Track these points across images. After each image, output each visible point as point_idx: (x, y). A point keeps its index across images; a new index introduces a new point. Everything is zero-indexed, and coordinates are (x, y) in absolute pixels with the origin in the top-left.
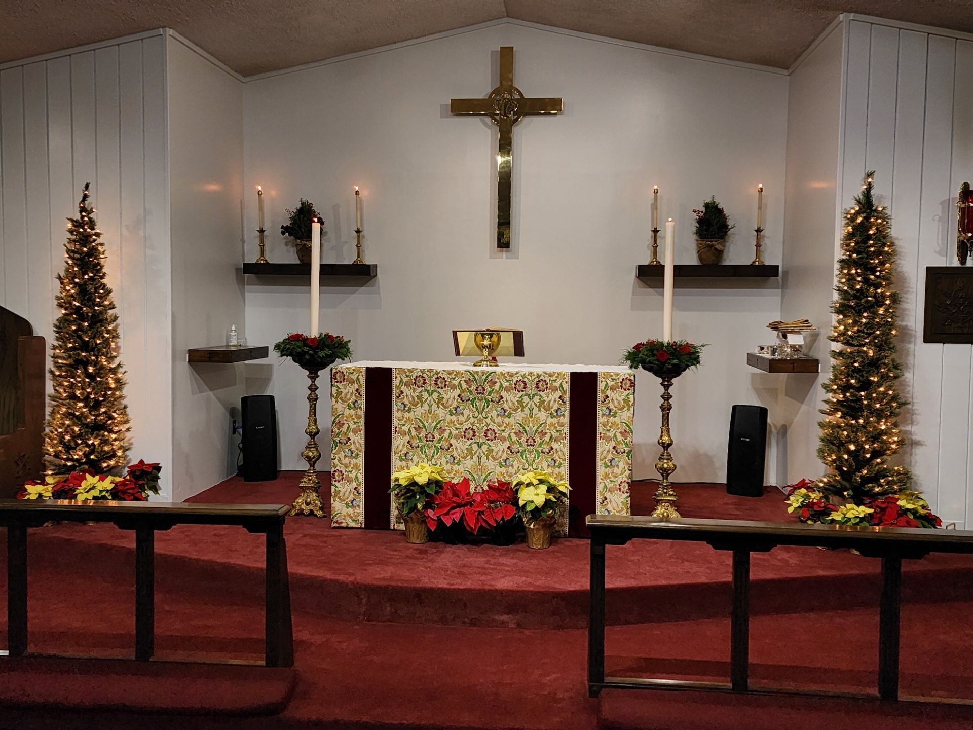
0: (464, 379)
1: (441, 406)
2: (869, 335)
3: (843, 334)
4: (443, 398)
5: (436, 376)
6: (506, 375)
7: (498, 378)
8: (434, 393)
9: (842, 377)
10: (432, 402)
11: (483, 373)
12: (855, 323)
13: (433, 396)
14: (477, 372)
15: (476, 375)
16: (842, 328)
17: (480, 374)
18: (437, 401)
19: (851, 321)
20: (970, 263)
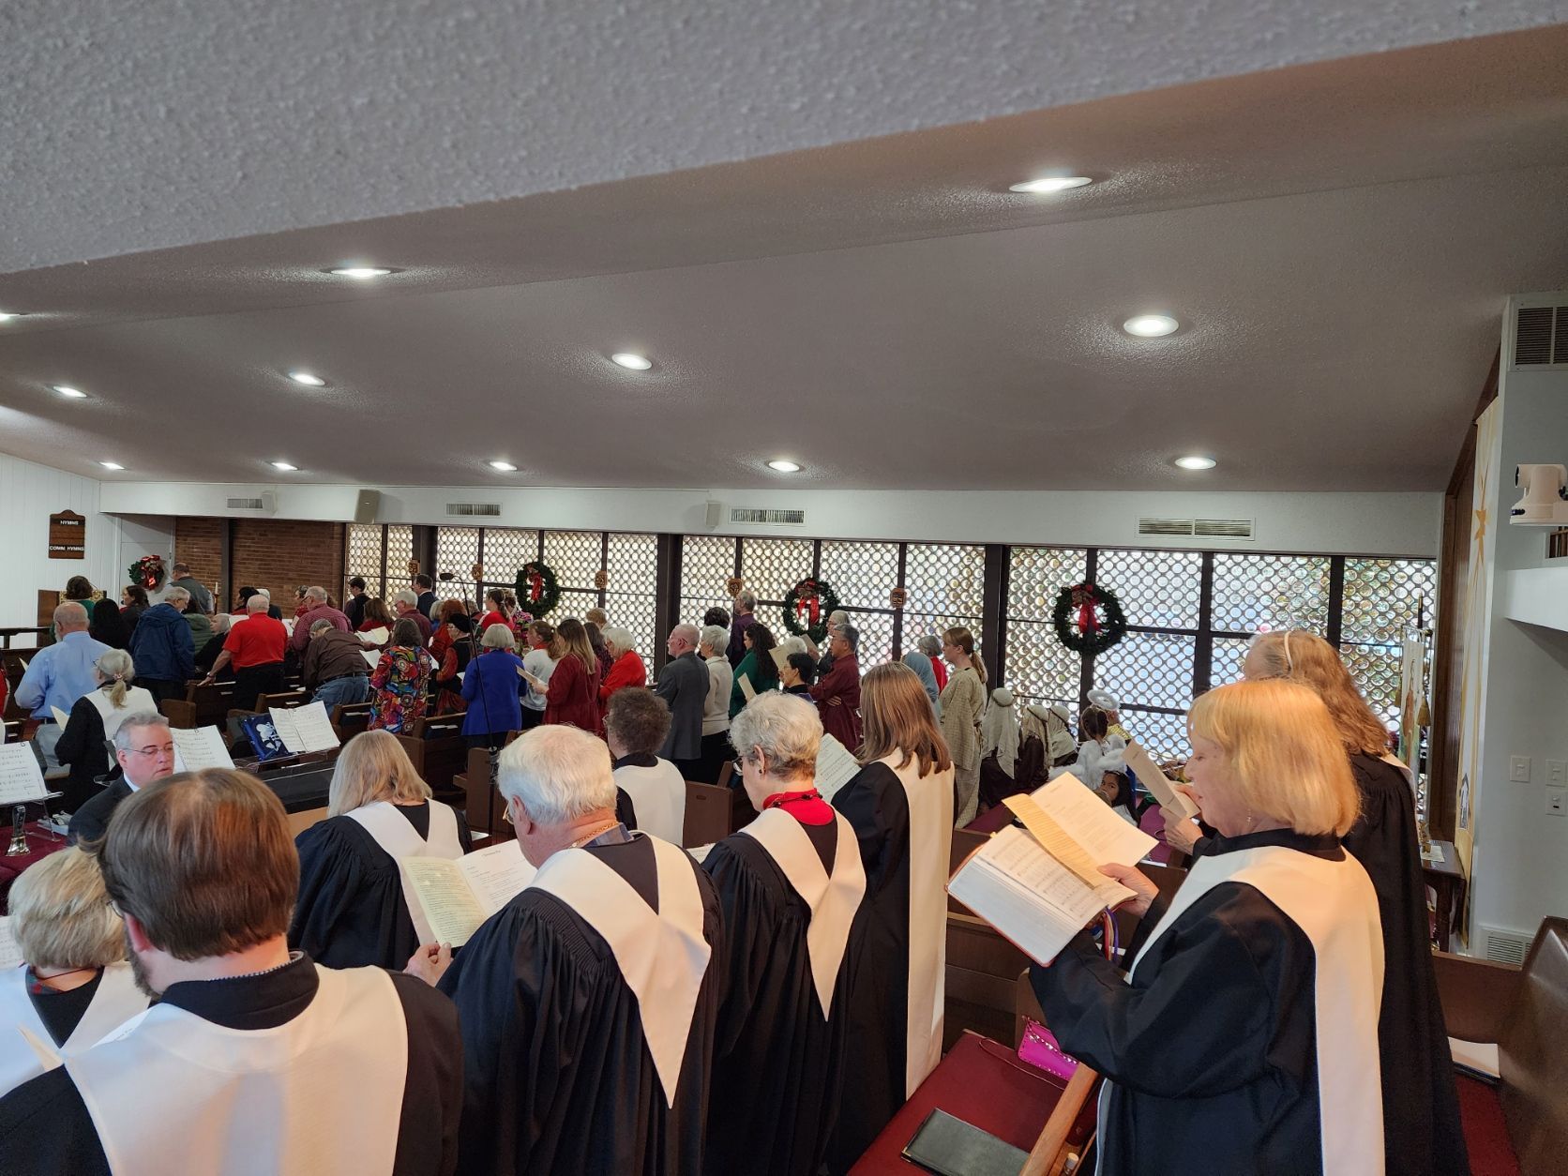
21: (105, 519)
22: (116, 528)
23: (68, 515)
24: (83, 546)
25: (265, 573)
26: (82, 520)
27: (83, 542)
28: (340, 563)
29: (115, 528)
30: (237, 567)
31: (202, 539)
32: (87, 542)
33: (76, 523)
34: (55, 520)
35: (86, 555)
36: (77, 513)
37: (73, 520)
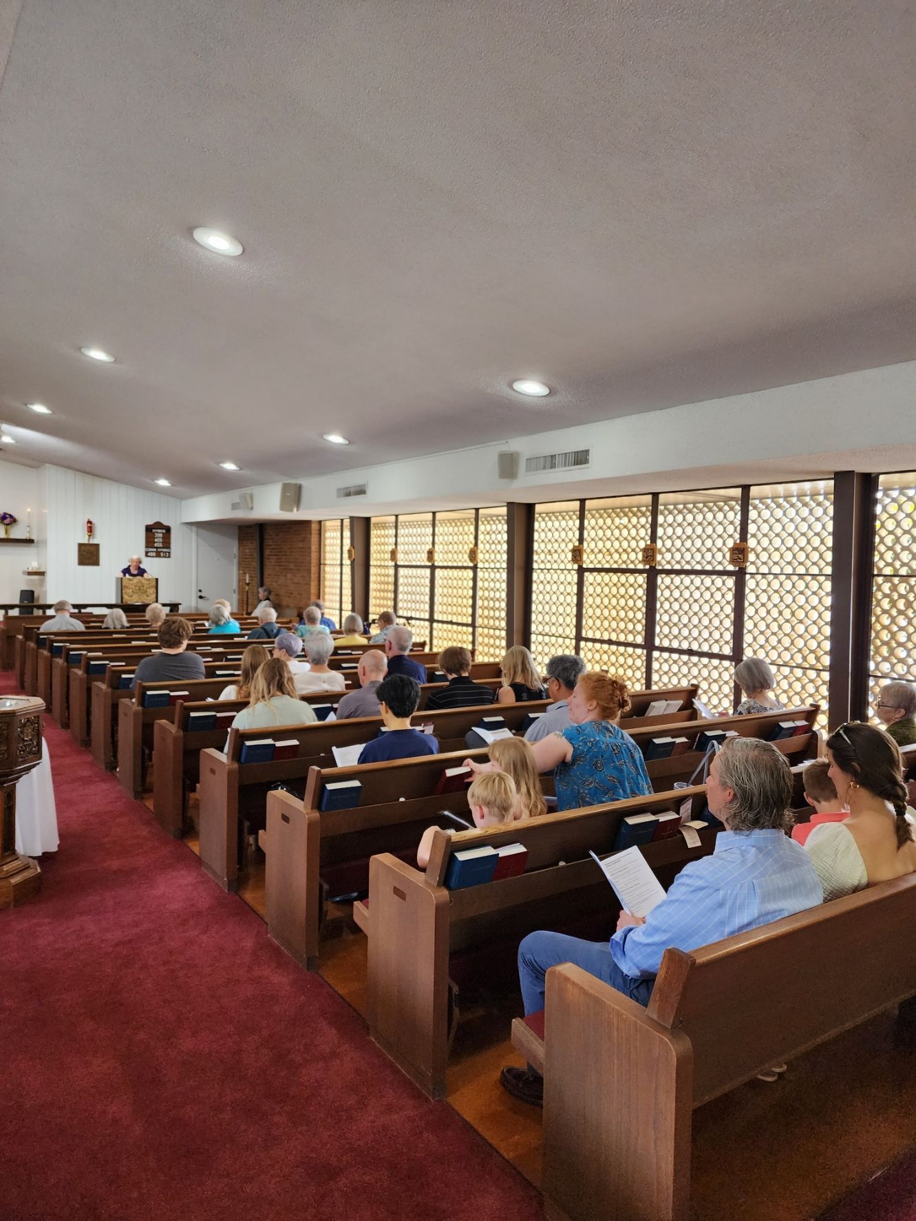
20: (91, 542)
21: (185, 527)
22: (194, 536)
23: (158, 525)
24: (169, 548)
25: (279, 565)
26: (168, 529)
27: (170, 545)
28: (317, 554)
29: (192, 534)
30: (267, 562)
31: (249, 542)
32: (172, 546)
33: (164, 531)
34: (149, 529)
35: (172, 555)
36: (165, 523)
37: (162, 529)
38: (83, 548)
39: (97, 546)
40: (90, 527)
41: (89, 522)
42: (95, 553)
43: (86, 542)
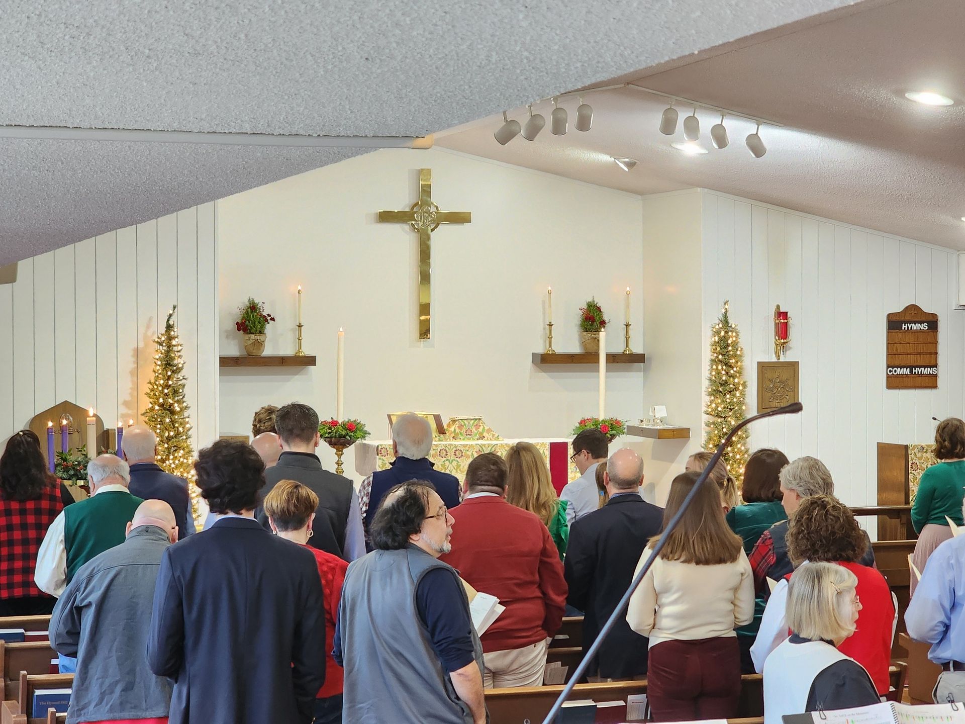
0: (475, 450)
1: (458, 471)
2: (731, 410)
3: (716, 409)
4: (460, 465)
5: (455, 449)
6: (505, 446)
7: (499, 449)
8: (454, 462)
9: (715, 438)
10: (452, 468)
11: (489, 445)
12: (723, 402)
13: (453, 464)
14: (484, 445)
15: (483, 447)
16: (714, 405)
17: (487, 446)
18: (455, 467)
19: (720, 401)
20: (782, 359)
23: (913, 313)
24: (936, 365)
26: (933, 323)
27: (936, 359)
32: (941, 360)
33: (925, 327)
34: (894, 323)
35: (940, 381)
36: (926, 309)
37: (921, 322)
38: (769, 375)
39: (793, 366)
40: (786, 325)
41: (782, 315)
42: (790, 382)
43: (774, 359)
